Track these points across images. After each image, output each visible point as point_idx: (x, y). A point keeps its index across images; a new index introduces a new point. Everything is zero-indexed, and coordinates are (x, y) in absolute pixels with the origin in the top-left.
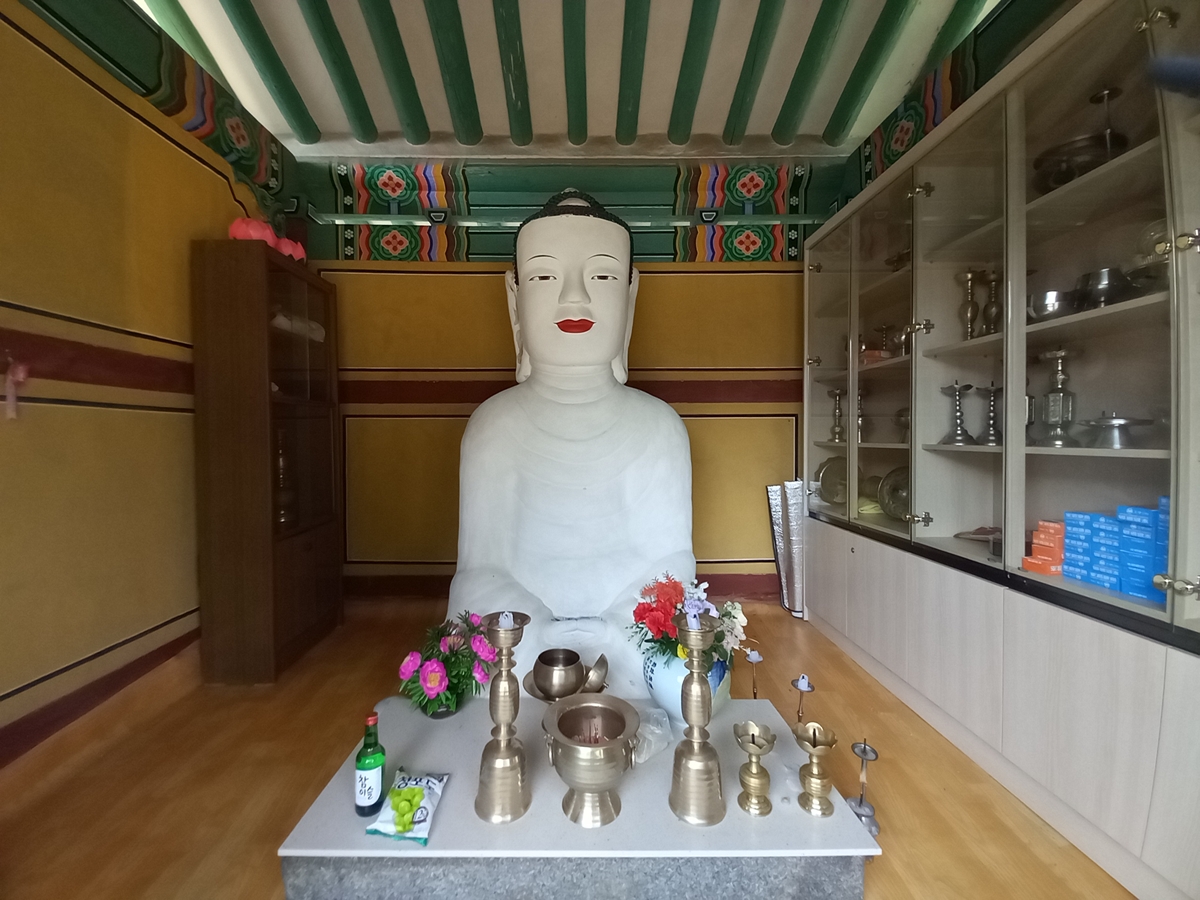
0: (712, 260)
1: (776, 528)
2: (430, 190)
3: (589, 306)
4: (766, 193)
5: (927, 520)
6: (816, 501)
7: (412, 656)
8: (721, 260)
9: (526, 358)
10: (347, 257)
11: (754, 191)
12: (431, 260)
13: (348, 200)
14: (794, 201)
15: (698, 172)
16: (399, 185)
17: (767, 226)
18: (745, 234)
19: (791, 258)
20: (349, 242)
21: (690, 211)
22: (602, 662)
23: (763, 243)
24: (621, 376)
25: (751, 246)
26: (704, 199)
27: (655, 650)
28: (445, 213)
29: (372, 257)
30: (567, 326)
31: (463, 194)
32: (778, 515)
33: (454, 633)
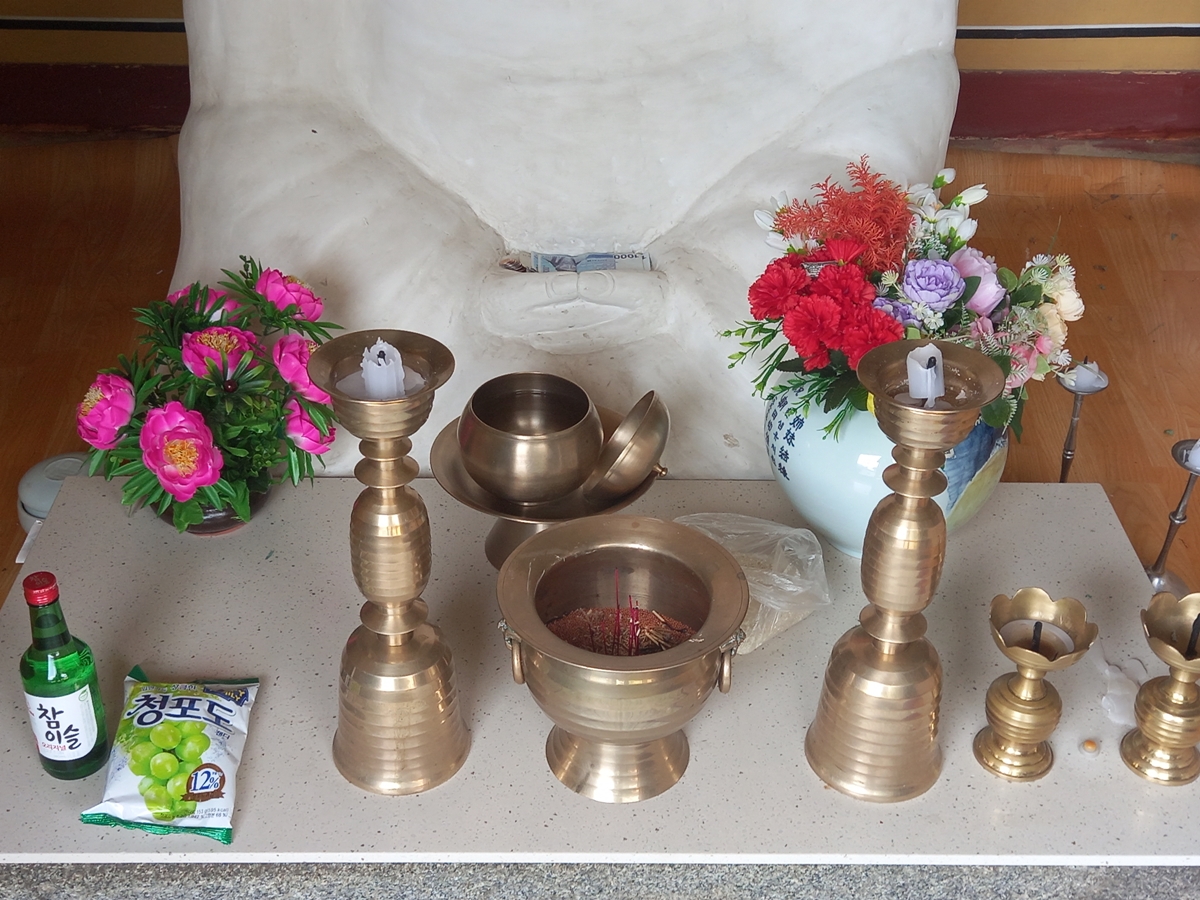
7: (107, 385)
27: (805, 390)
33: (216, 316)
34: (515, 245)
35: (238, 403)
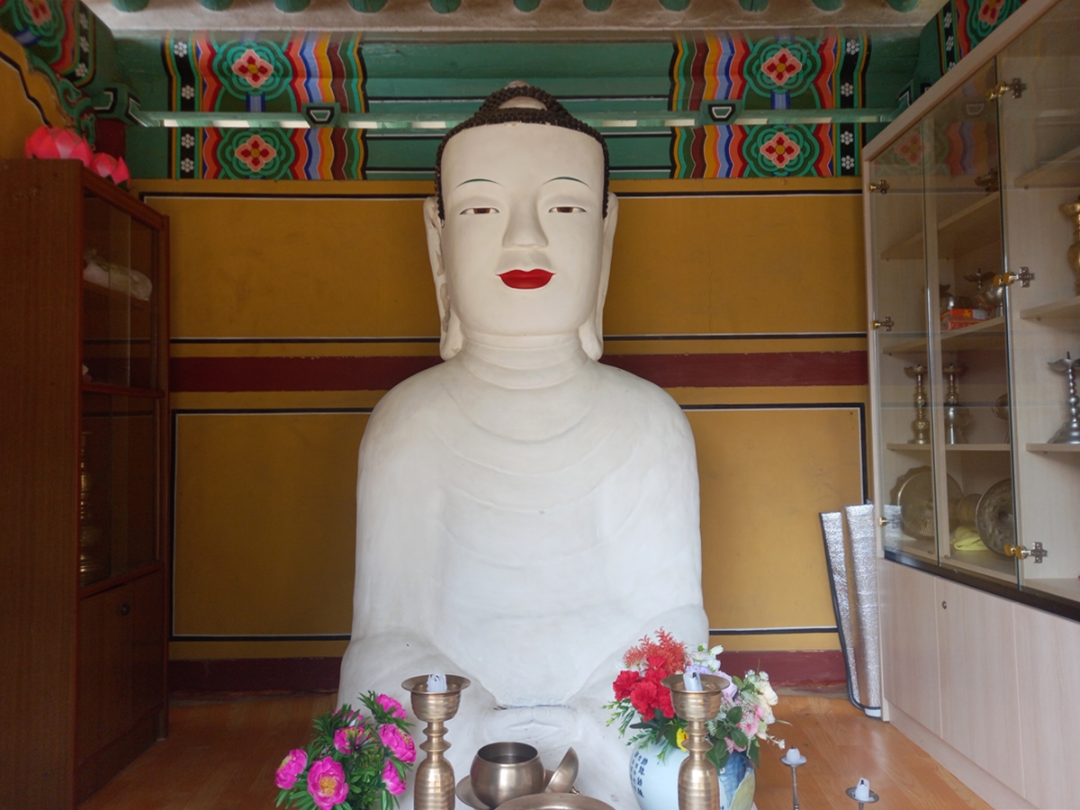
0: (728, 175)
1: (836, 578)
2: (309, 76)
3: (546, 250)
4: (806, 78)
5: (1039, 553)
6: (894, 534)
7: (294, 754)
8: (741, 175)
9: (455, 325)
10: (184, 175)
11: (787, 76)
12: (309, 177)
13: (188, 92)
14: (847, 90)
15: (704, 49)
16: (263, 70)
17: (809, 126)
18: (775, 138)
19: (845, 172)
20: (188, 153)
21: (694, 104)
22: (570, 759)
23: (803, 150)
24: (594, 349)
25: (786, 155)
26: (716, 86)
27: (645, 739)
28: (332, 109)
29: (222, 173)
30: (515, 279)
31: (356, 82)
32: (838, 558)
33: (353, 723)
34: (501, 702)
35: (362, 754)
